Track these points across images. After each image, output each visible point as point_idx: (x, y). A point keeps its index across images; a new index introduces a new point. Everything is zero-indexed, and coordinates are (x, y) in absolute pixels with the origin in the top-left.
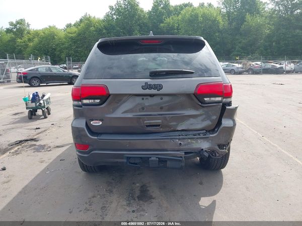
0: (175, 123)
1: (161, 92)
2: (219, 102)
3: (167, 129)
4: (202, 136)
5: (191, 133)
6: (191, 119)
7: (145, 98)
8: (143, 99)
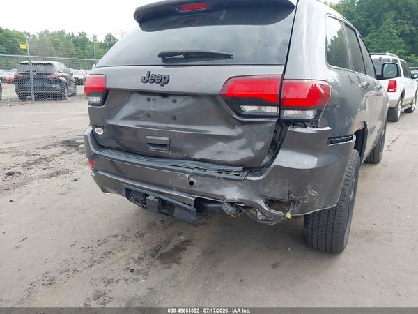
0: (191, 147)
1: (166, 88)
2: (271, 116)
3: (178, 155)
4: (231, 176)
5: (216, 167)
6: (220, 144)
7: (152, 97)
8: (149, 100)
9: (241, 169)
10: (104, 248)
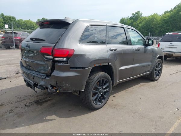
5: (40, 74)
9: (45, 75)
10: (24, 98)
